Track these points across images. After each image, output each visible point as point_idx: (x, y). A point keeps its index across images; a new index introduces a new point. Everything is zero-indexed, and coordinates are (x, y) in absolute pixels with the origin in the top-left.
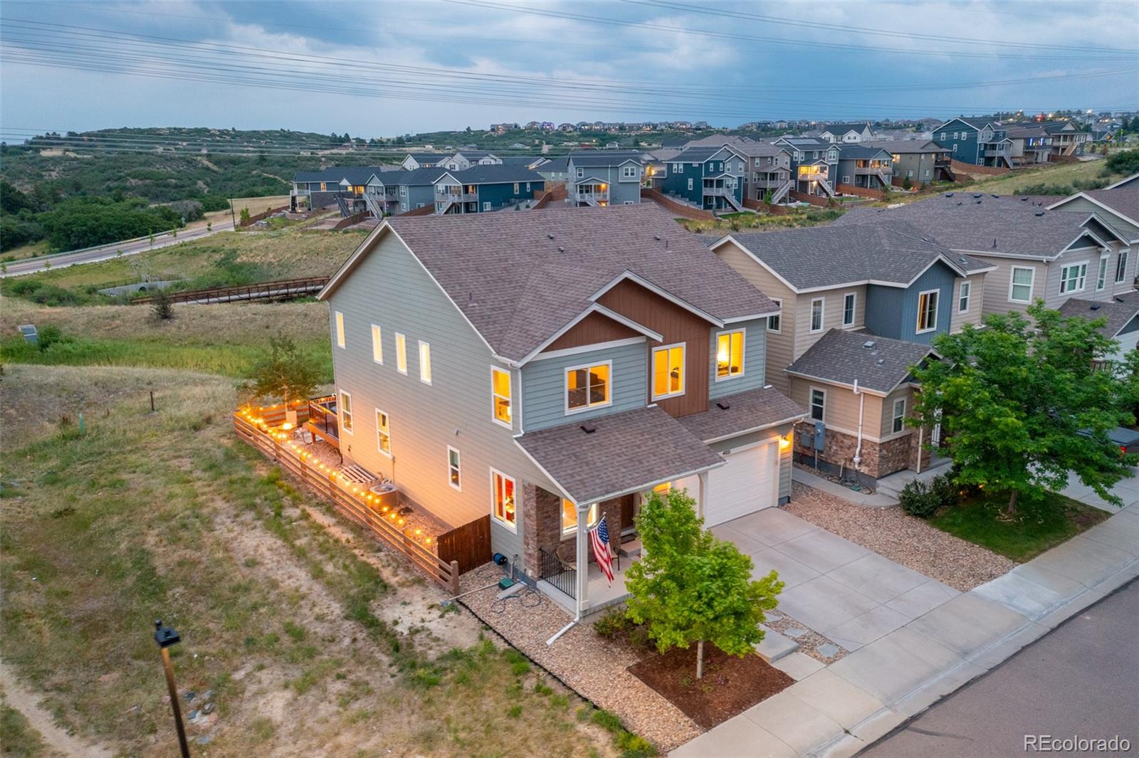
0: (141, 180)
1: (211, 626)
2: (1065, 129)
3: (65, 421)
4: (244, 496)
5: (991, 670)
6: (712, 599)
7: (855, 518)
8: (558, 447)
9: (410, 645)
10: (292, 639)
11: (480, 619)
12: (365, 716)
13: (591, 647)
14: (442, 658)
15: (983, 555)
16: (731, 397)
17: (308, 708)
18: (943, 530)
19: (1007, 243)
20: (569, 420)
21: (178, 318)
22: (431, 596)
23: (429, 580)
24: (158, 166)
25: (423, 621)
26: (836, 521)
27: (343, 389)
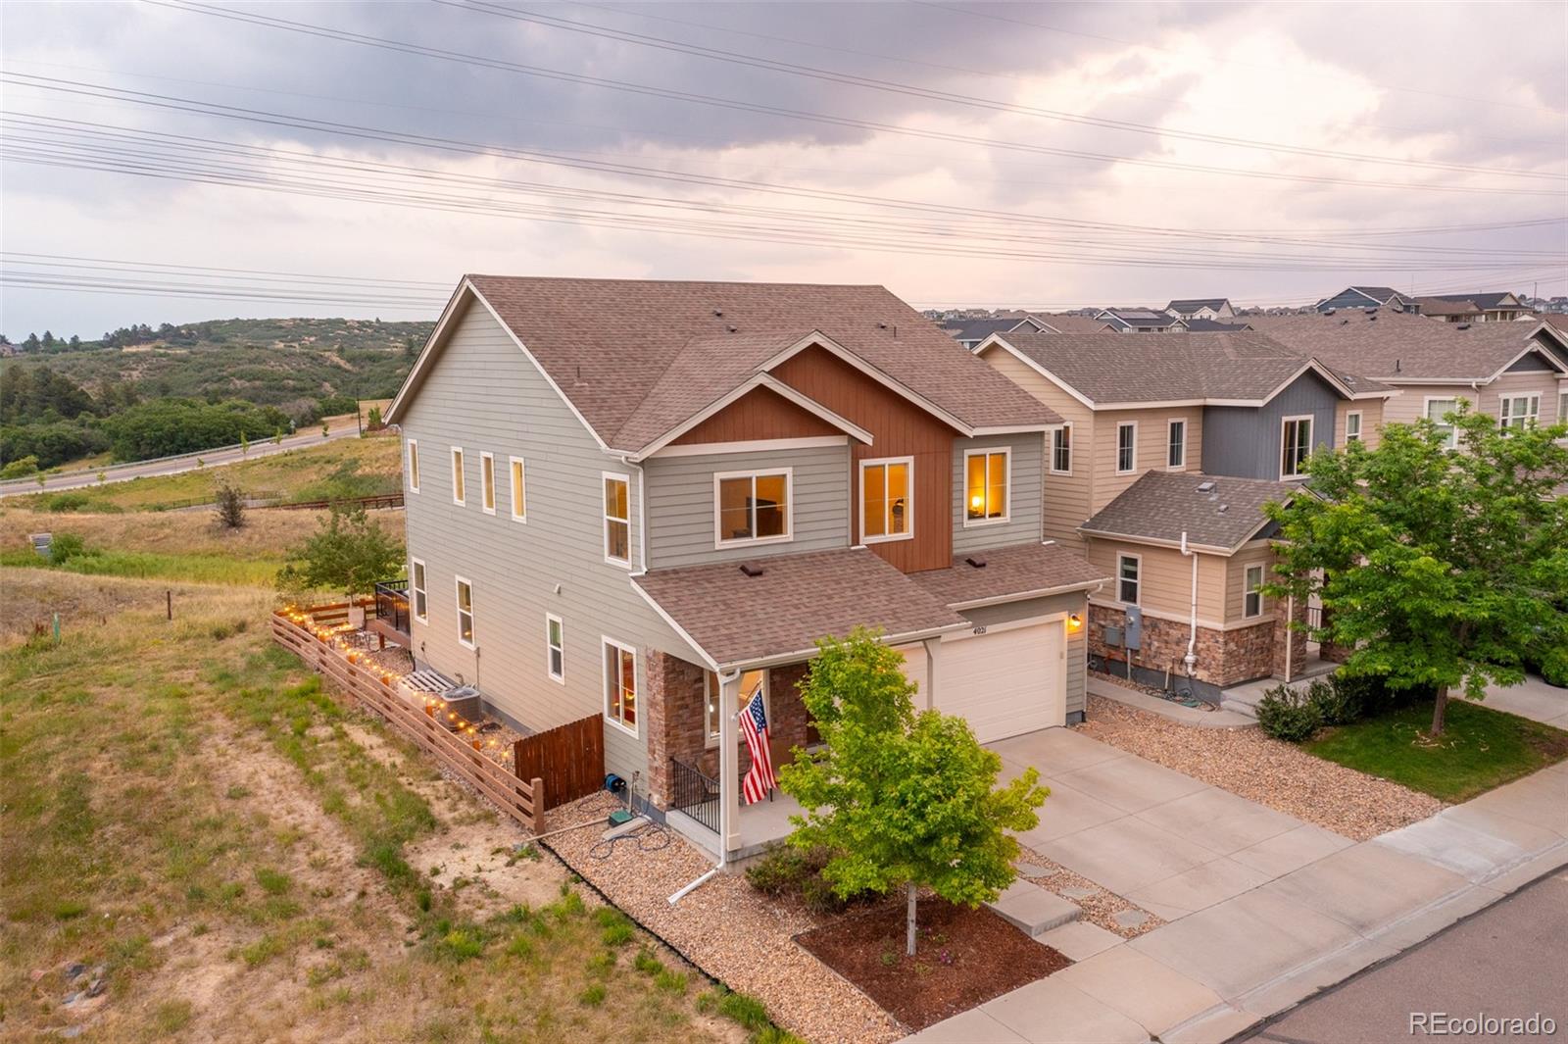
0: (249, 381)
1: (145, 875)
2: (1503, 303)
3: (40, 630)
4: (258, 710)
5: (1405, 952)
6: (924, 804)
7: (1187, 742)
8: (698, 591)
9: (450, 902)
10: (263, 892)
11: (569, 868)
12: (346, 1000)
13: (739, 907)
14: (498, 919)
15: (1390, 793)
16: (990, 553)
17: (256, 989)
18: (1327, 758)
19: (1416, 366)
20: (720, 558)
21: (251, 526)
22: (500, 837)
23: (503, 815)
24: (272, 363)
25: (480, 870)
26: (1156, 745)
27: (417, 556)
